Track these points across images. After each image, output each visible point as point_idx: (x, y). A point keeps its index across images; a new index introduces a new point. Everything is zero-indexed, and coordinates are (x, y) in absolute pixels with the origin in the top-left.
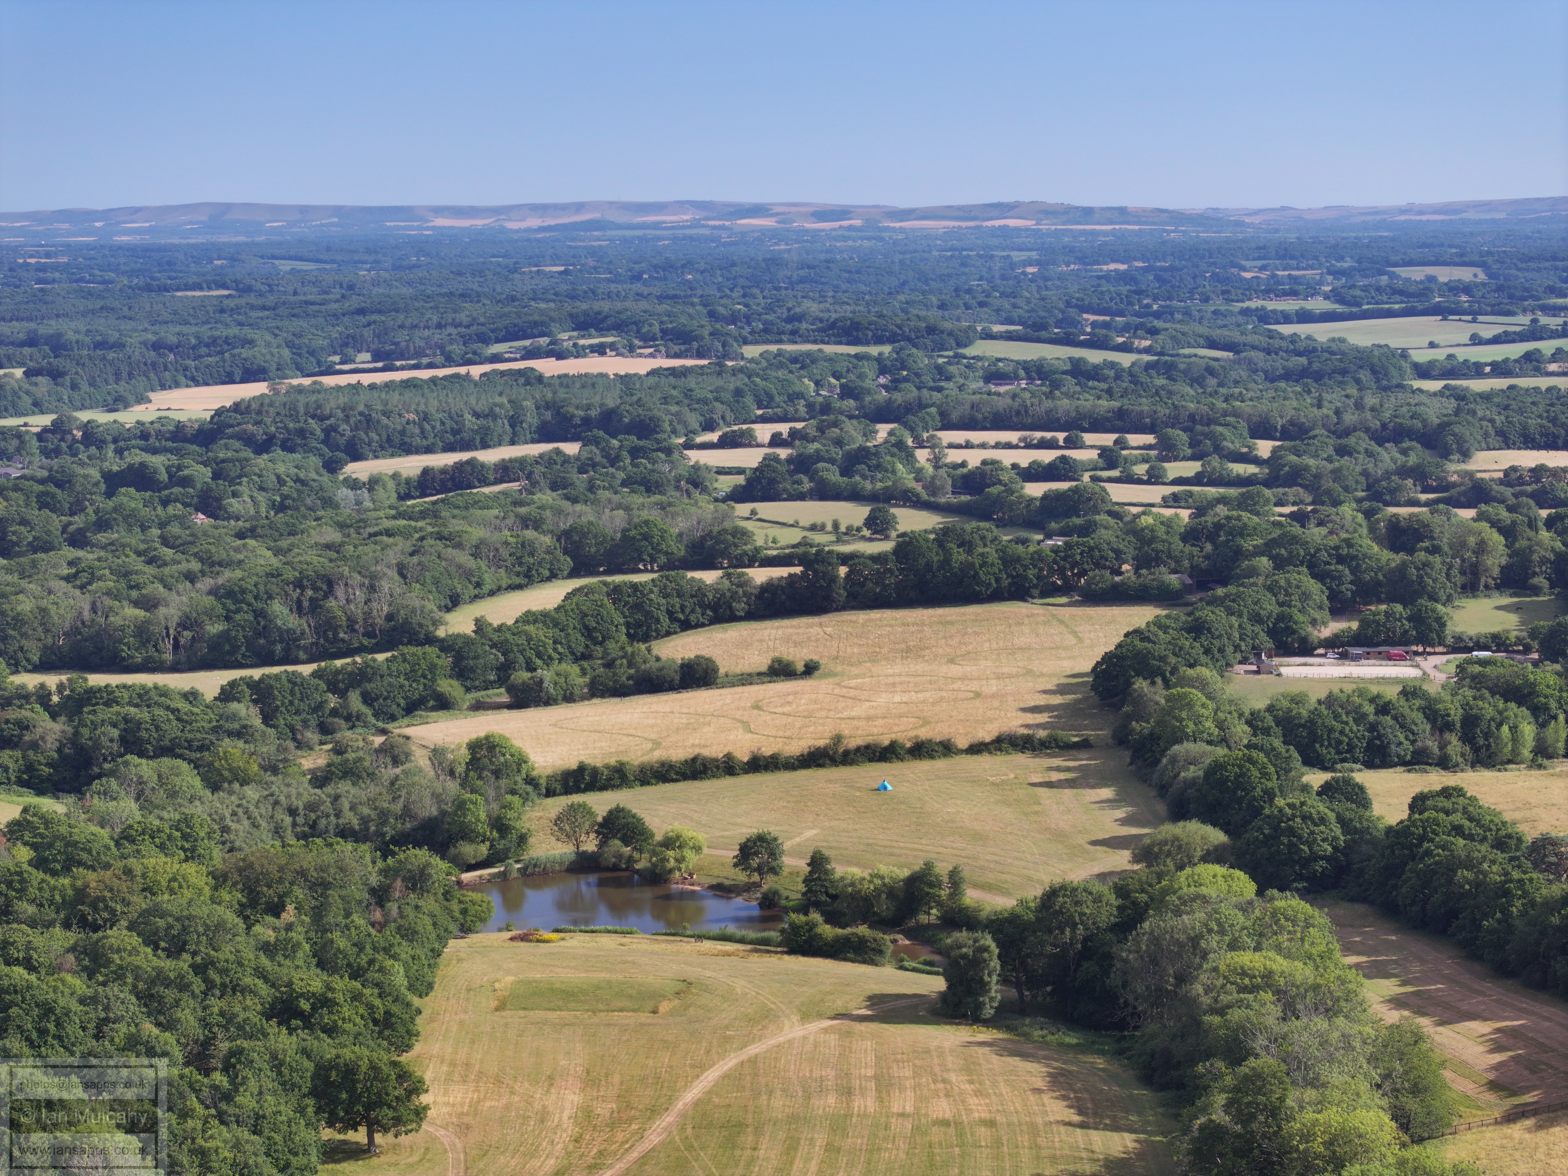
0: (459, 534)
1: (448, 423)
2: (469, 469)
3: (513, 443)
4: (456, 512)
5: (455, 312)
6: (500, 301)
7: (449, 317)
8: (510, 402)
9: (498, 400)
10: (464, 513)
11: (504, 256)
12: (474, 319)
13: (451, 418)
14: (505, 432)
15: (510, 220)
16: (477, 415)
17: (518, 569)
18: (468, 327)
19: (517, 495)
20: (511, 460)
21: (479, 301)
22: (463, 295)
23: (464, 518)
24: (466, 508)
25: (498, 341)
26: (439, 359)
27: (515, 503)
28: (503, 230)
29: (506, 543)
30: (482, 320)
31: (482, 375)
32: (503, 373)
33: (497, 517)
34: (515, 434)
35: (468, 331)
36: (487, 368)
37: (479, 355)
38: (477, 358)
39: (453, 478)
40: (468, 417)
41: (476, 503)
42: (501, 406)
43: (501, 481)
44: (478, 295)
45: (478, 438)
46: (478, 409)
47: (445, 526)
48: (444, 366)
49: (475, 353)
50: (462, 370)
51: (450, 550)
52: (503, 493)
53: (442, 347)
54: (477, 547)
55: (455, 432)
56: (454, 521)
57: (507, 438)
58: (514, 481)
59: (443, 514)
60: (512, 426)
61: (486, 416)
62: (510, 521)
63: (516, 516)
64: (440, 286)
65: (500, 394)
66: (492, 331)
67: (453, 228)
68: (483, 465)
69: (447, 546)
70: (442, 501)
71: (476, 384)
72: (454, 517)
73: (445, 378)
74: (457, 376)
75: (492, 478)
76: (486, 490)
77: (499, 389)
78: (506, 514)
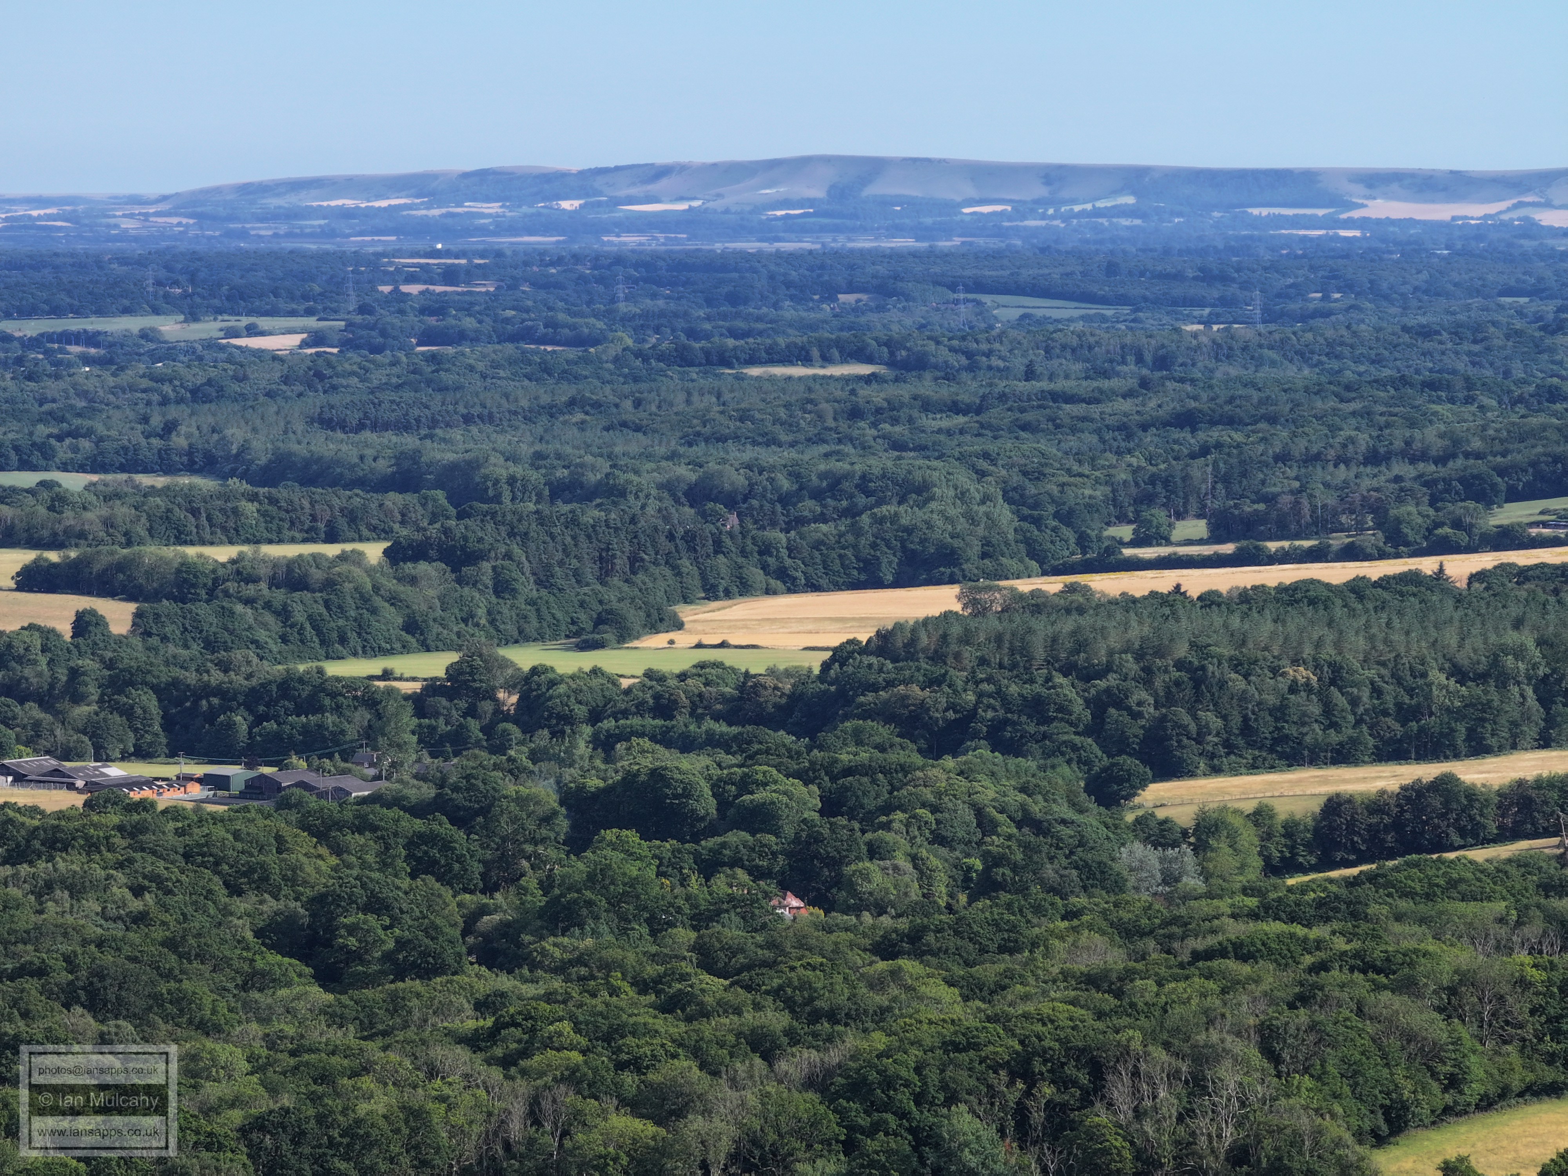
0: (1410, 958)
1: (1391, 691)
2: (1436, 802)
3: (1544, 742)
4: (1404, 905)
5: (1412, 424)
6: (1520, 400)
7: (1398, 436)
8: (1540, 643)
9: (1512, 637)
10: (1424, 908)
11: (1535, 292)
12: (1456, 442)
13: (1399, 681)
14: (1527, 717)
15: (1548, 205)
16: (1459, 674)
17: (1549, 1045)
18: (1441, 460)
19: (1552, 869)
20: (1539, 784)
21: (1469, 400)
22: (1430, 386)
23: (1422, 921)
24: (1429, 897)
25: (1514, 496)
26: (1371, 538)
27: (1547, 888)
28: (1530, 229)
29: (1523, 983)
30: (1476, 444)
31: (1473, 578)
32: (1523, 574)
33: (1501, 920)
34: (1550, 721)
35: (1442, 472)
36: (1486, 561)
37: (1468, 529)
38: (1463, 538)
39: (1397, 825)
40: (1437, 677)
41: (1453, 884)
42: (1519, 653)
43: (1515, 835)
44: (1469, 384)
45: (1461, 729)
46: (1463, 659)
47: (1376, 937)
48: (1382, 556)
49: (1457, 524)
50: (1427, 565)
51: (1386, 996)
52: (1521, 863)
53: (1378, 510)
54: (1452, 991)
55: (1405, 714)
56: (1397, 928)
57: (1531, 731)
58: (1547, 833)
59: (1373, 909)
60: (1545, 701)
61: (1482, 678)
62: (1533, 930)
63: (1550, 917)
64: (1377, 361)
65: (1518, 624)
66: (1502, 472)
67: (1412, 222)
68: (1471, 794)
69: (1378, 988)
70: (1372, 878)
71: (1459, 599)
72: (1399, 918)
73: (1384, 583)
74: (1413, 578)
75: (1492, 828)
76: (1479, 855)
77: (1515, 610)
78: (1523, 912)
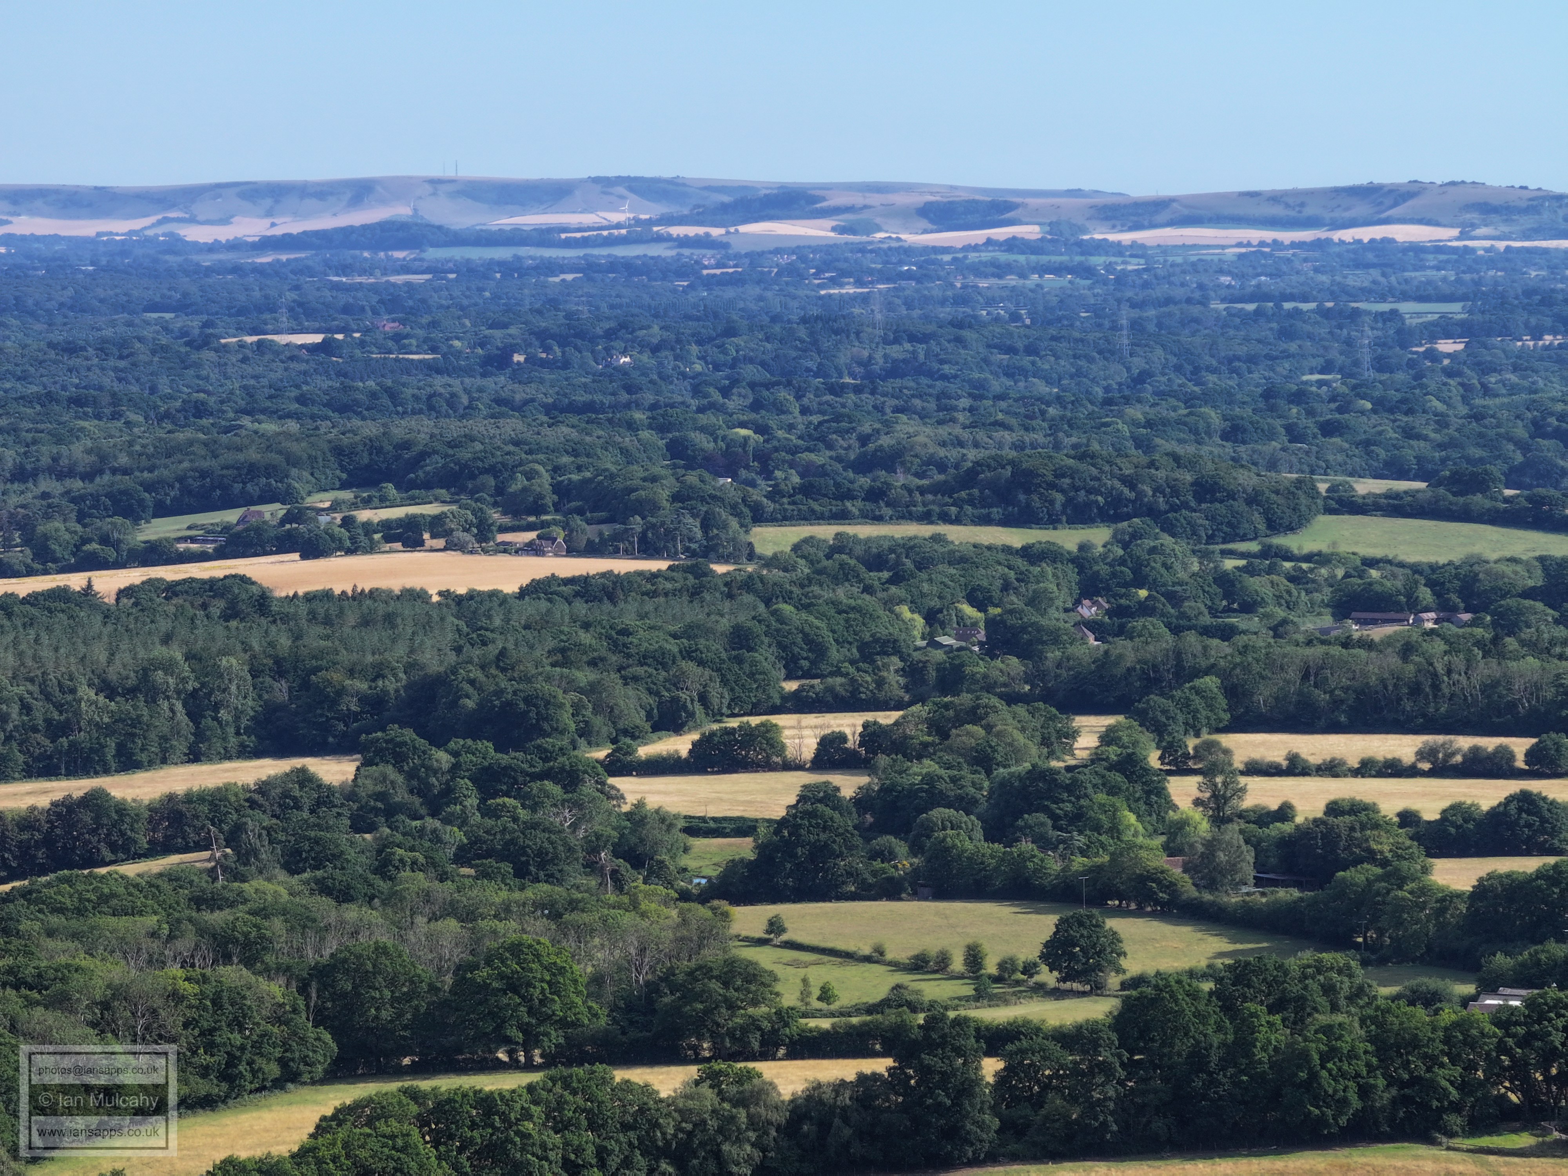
0: (63, 973)
1: (40, 709)
2: (87, 817)
3: (194, 756)
4: (55, 920)
5: (59, 441)
6: (167, 415)
7: (46, 452)
8: (188, 657)
9: (159, 651)
10: (75, 924)
11: (183, 307)
12: (103, 458)
13: (48, 697)
14: (176, 731)
15: (193, 220)
16: (108, 689)
17: (204, 1058)
18: (88, 476)
19: (204, 882)
20: (189, 798)
21: (116, 416)
22: (77, 401)
23: (75, 936)
24: (80, 912)
25: (163, 511)
26: (19, 555)
27: (200, 901)
28: (176, 245)
29: (176, 997)
30: (123, 460)
31: (122, 593)
32: (172, 589)
33: (153, 935)
34: (200, 735)
35: (90, 488)
36: (134, 576)
37: (116, 545)
38: (111, 554)
39: (48, 841)
40: (86, 692)
41: (104, 899)
42: (168, 667)
43: (166, 849)
44: (116, 399)
45: (111, 744)
46: (112, 675)
47: (28, 954)
48: (30, 572)
49: (105, 540)
50: (76, 581)
51: (39, 1012)
52: (171, 876)
53: (26, 527)
54: (105, 1006)
55: (56, 730)
56: (50, 943)
57: (180, 746)
58: (199, 847)
59: (25, 925)
60: (194, 715)
61: (131, 692)
62: (185, 944)
63: (202, 931)
64: (23, 378)
65: (167, 640)
66: (148, 487)
67: (56, 238)
68: (121, 809)
69: (31, 1003)
70: (25, 894)
71: (107, 615)
72: (51, 933)
73: (33, 599)
74: (61, 594)
75: (143, 842)
76: (130, 869)
77: (164, 625)
78: (175, 926)
